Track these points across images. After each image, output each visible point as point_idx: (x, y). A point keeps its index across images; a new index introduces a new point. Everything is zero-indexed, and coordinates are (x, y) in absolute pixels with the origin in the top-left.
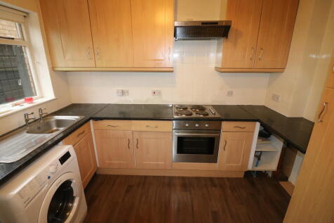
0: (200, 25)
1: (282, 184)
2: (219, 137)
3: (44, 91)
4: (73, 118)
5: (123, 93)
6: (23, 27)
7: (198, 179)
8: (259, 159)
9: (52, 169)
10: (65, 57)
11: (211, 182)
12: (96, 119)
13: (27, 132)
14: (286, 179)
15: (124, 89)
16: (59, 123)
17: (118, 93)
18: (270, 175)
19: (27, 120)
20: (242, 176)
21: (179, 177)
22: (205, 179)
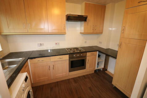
0: (77, 16)
1: (106, 72)
2: (86, 58)
5: (41, 44)
7: (79, 77)
8: (98, 65)
11: (84, 77)
14: (106, 70)
18: (102, 70)
20: (94, 72)
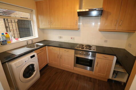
3: (35, 35)
4: (41, 44)
6: (31, 15)
8: (116, 75)
9: (27, 59)
10: (42, 24)
12: (48, 46)
13: (27, 47)
15: (61, 36)
16: (37, 46)
17: (58, 37)
19: (27, 44)
21: (76, 74)
22: (87, 77)
